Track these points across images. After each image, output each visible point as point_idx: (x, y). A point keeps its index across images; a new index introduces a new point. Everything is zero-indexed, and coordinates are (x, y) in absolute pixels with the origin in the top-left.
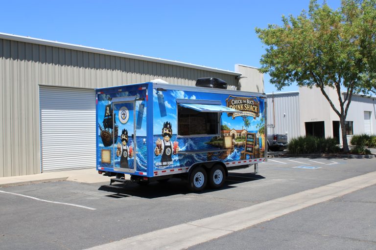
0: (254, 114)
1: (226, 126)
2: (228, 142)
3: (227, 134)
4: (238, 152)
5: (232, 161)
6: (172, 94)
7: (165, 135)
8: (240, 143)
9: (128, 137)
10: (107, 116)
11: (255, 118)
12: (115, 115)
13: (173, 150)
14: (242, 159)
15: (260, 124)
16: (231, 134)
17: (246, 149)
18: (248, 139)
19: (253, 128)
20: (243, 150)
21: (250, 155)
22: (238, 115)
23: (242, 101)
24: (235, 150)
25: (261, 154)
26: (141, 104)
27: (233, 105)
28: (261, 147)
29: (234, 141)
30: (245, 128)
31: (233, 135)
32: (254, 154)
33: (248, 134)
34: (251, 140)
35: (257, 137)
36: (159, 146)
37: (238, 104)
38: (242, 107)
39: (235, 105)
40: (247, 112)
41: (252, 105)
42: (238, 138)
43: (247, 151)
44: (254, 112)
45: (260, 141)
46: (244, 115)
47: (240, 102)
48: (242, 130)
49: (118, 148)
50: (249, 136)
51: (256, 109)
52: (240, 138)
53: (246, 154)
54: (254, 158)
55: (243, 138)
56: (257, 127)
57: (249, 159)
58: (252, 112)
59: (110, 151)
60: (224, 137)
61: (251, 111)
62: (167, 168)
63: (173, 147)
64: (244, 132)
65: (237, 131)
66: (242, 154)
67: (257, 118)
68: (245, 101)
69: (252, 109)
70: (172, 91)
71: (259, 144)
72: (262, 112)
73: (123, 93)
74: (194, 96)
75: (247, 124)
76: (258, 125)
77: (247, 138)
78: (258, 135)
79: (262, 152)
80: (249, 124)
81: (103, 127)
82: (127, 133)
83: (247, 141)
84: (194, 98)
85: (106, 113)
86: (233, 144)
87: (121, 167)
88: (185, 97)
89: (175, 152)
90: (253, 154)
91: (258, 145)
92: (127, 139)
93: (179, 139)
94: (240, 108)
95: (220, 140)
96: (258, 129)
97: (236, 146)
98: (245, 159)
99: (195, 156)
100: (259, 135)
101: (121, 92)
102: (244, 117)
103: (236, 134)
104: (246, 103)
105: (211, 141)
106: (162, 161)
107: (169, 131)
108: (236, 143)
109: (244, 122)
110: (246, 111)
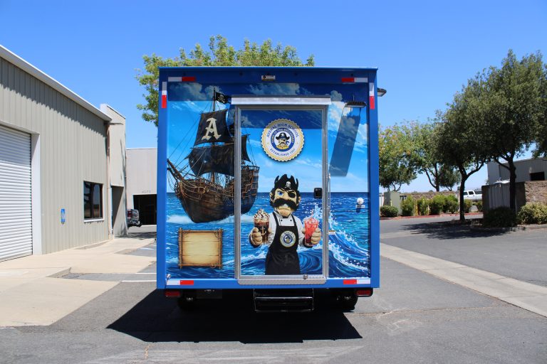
9: (299, 194)
10: (205, 141)
12: (244, 139)
26: (349, 116)
49: (257, 225)
59: (221, 234)
73: (278, 86)
81: (189, 169)
82: (295, 186)
85: (202, 132)
87: (267, 273)
92: (294, 200)
101: (273, 81)
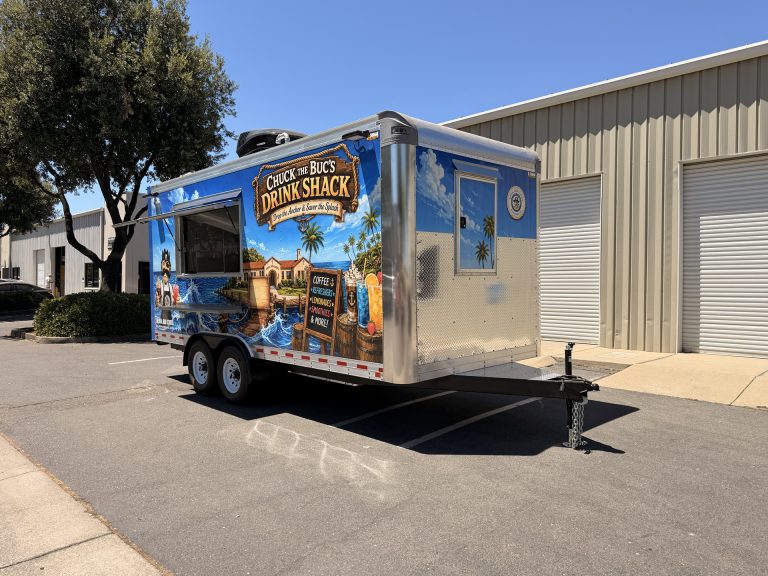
0: (335, 204)
1: (254, 252)
2: (260, 294)
3: (258, 273)
4: (285, 324)
5: (271, 345)
6: (170, 198)
7: (165, 271)
8: (290, 298)
11: (339, 219)
13: (173, 300)
14: (297, 346)
15: (363, 236)
16: (267, 272)
17: (309, 319)
18: (314, 290)
19: (331, 254)
20: (301, 320)
21: (324, 343)
22: (282, 218)
23: (296, 172)
24: (278, 318)
25: (366, 347)
27: (269, 192)
28: (366, 320)
29: (274, 291)
30: (305, 254)
31: (273, 274)
32: (338, 341)
33: (313, 274)
34: (327, 293)
35: (350, 282)
36: (159, 291)
37: (285, 184)
38: (295, 191)
39: (276, 189)
40: (312, 203)
41: (330, 175)
42: (284, 284)
43: (310, 325)
44: (336, 198)
45: (360, 297)
46: (300, 213)
47: (288, 176)
48: (297, 262)
50: (319, 280)
51: (343, 185)
52: (290, 284)
53: (308, 335)
54: (338, 352)
55: (299, 285)
56: (346, 249)
57: (319, 352)
58: (331, 198)
60: (250, 279)
61: (325, 197)
62: (167, 330)
63: (172, 294)
64: (302, 267)
65: (284, 265)
66: (296, 333)
67: (348, 217)
68: (303, 171)
69: (328, 188)
70: (168, 192)
71: (355, 308)
72: (369, 190)
74: (196, 192)
75: (313, 242)
76: (352, 241)
77: (312, 285)
78: (352, 279)
79: (369, 341)
80: (319, 239)
83: (311, 295)
84: (196, 195)
86: (270, 301)
88: (184, 198)
89: (175, 303)
90: (332, 339)
91: (351, 314)
93: (180, 279)
94: (288, 196)
95: (242, 286)
96: (352, 256)
97: (280, 306)
98: (307, 350)
99: (200, 316)
100: (358, 276)
102: (302, 220)
103: (279, 272)
104: (308, 175)
105: (225, 288)
106: (162, 318)
107: (168, 266)
108: (280, 297)
109: (302, 236)
110: (310, 198)
